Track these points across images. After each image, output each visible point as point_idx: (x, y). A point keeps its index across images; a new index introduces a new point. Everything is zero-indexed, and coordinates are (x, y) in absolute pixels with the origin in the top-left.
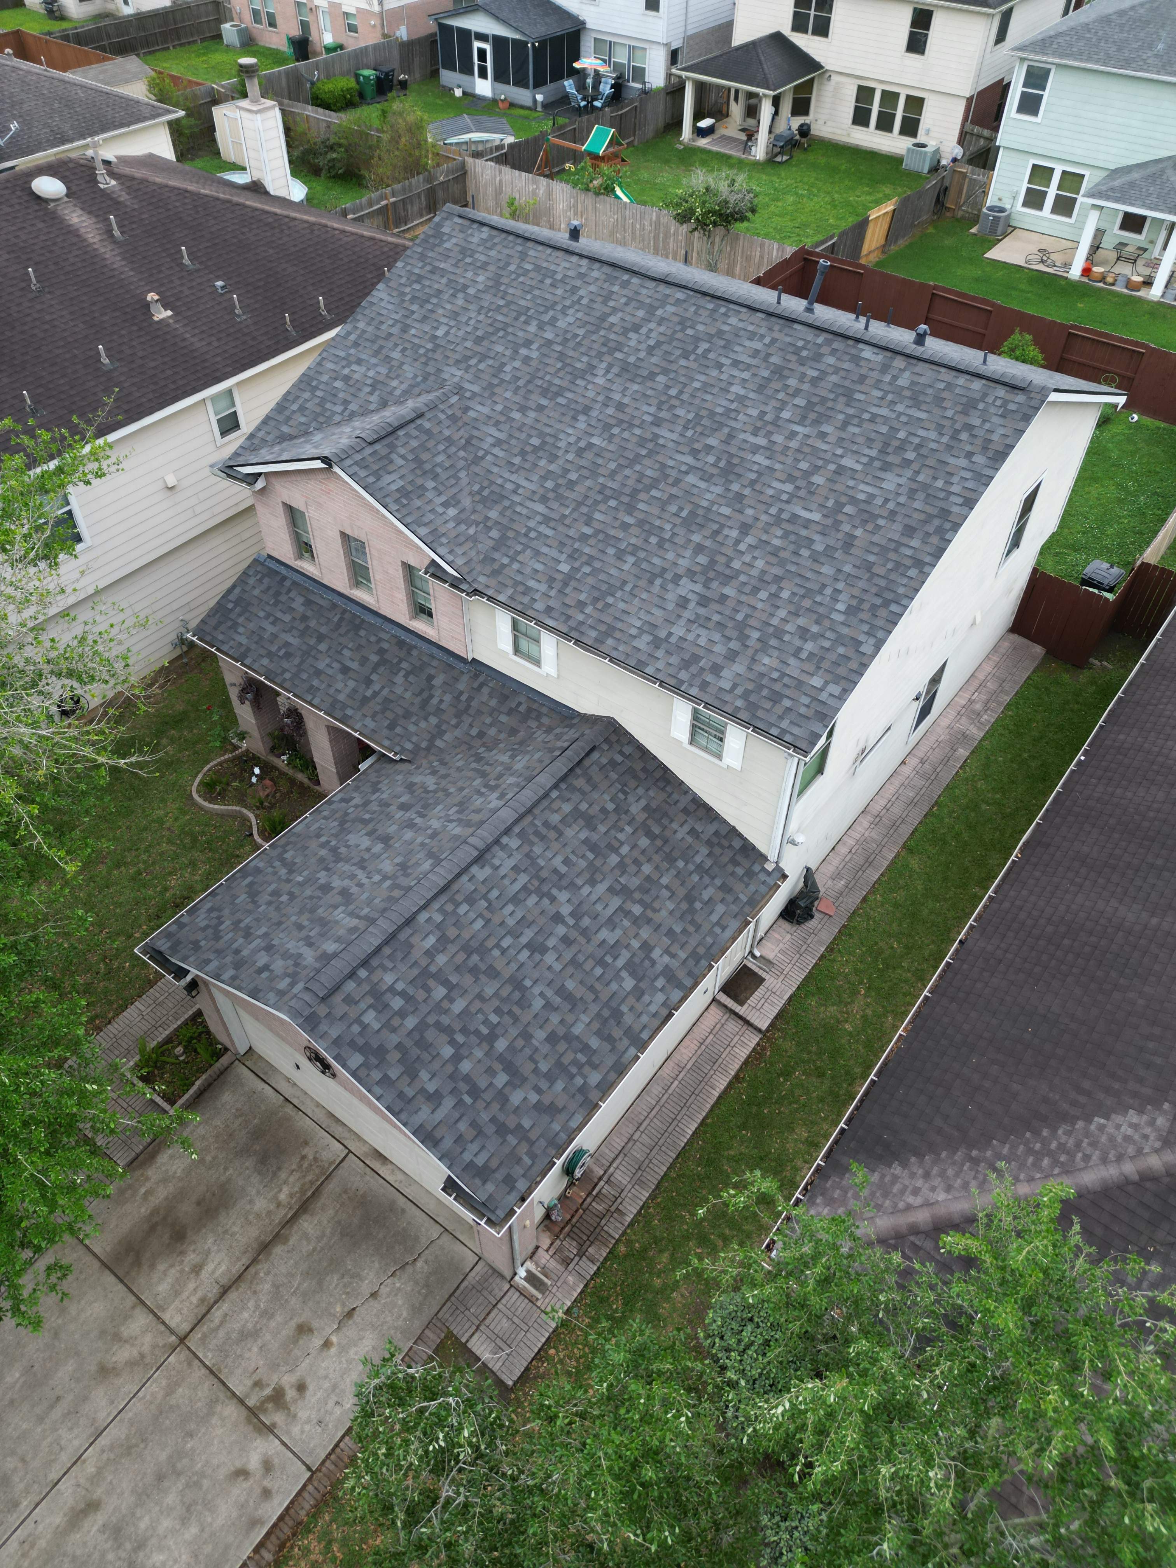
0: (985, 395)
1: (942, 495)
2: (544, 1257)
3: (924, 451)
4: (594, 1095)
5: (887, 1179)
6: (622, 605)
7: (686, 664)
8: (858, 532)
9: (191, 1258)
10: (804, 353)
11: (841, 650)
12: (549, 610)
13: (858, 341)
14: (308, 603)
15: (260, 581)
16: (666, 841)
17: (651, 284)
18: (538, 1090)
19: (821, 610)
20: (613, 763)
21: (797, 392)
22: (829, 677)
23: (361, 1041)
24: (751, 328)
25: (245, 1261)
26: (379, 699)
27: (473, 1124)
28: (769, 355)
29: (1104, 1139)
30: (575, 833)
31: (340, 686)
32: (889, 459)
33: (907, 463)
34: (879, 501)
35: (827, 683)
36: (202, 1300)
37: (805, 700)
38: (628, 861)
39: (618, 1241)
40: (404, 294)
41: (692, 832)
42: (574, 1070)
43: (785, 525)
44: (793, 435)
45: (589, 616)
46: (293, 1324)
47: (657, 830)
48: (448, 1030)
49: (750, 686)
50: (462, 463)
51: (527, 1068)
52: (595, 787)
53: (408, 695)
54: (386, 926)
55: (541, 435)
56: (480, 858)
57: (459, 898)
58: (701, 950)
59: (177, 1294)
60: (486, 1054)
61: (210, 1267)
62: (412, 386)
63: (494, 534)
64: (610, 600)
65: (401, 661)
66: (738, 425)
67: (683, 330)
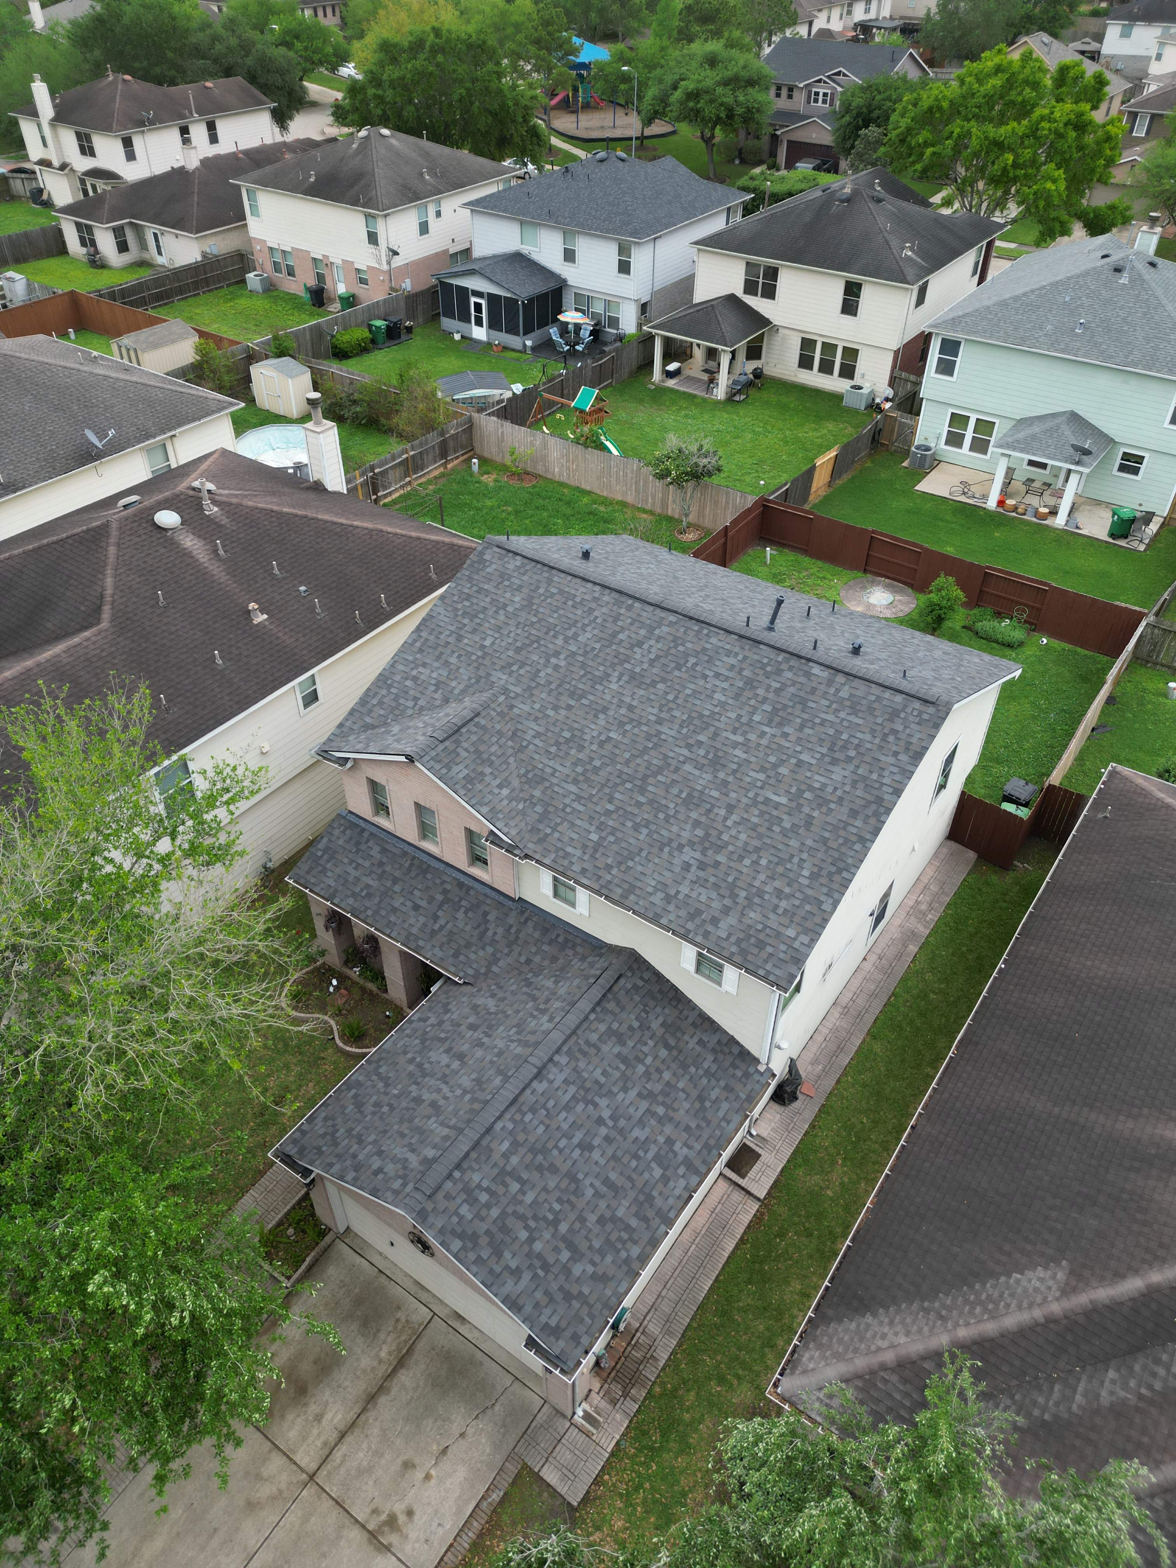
0: (906, 706)
1: (877, 785)
2: (596, 1398)
3: (862, 750)
4: (635, 1265)
5: (862, 1327)
6: (640, 868)
7: (692, 917)
8: (816, 814)
9: (313, 1409)
10: (769, 669)
11: (808, 907)
12: (584, 871)
13: (809, 660)
14: (384, 851)
15: (344, 832)
16: (680, 1051)
17: (650, 609)
18: (594, 1264)
19: (791, 875)
20: (636, 987)
21: (765, 700)
22: (800, 929)
23: (459, 1230)
24: (728, 647)
25: (357, 1409)
26: (444, 932)
27: (546, 1293)
28: (742, 669)
29: (1019, 1290)
30: (610, 1048)
31: (412, 921)
32: (837, 755)
33: (849, 759)
34: (830, 789)
35: (798, 934)
36: (325, 1444)
37: (783, 947)
38: (652, 1070)
39: (654, 1383)
40: (457, 609)
41: (700, 1042)
42: (619, 1246)
43: (760, 806)
44: (763, 734)
45: (615, 876)
46: (399, 1461)
47: (672, 1042)
48: (522, 1218)
49: (742, 936)
50: (511, 751)
51: (583, 1246)
52: (623, 1009)
53: (468, 928)
54: (472, 1135)
55: (572, 729)
56: (539, 1075)
57: (525, 1108)
58: (712, 1142)
59: (304, 1439)
60: (553, 1236)
61: (329, 1416)
62: (468, 687)
63: (539, 809)
64: (630, 864)
65: (461, 899)
66: (722, 726)
67: (676, 647)
